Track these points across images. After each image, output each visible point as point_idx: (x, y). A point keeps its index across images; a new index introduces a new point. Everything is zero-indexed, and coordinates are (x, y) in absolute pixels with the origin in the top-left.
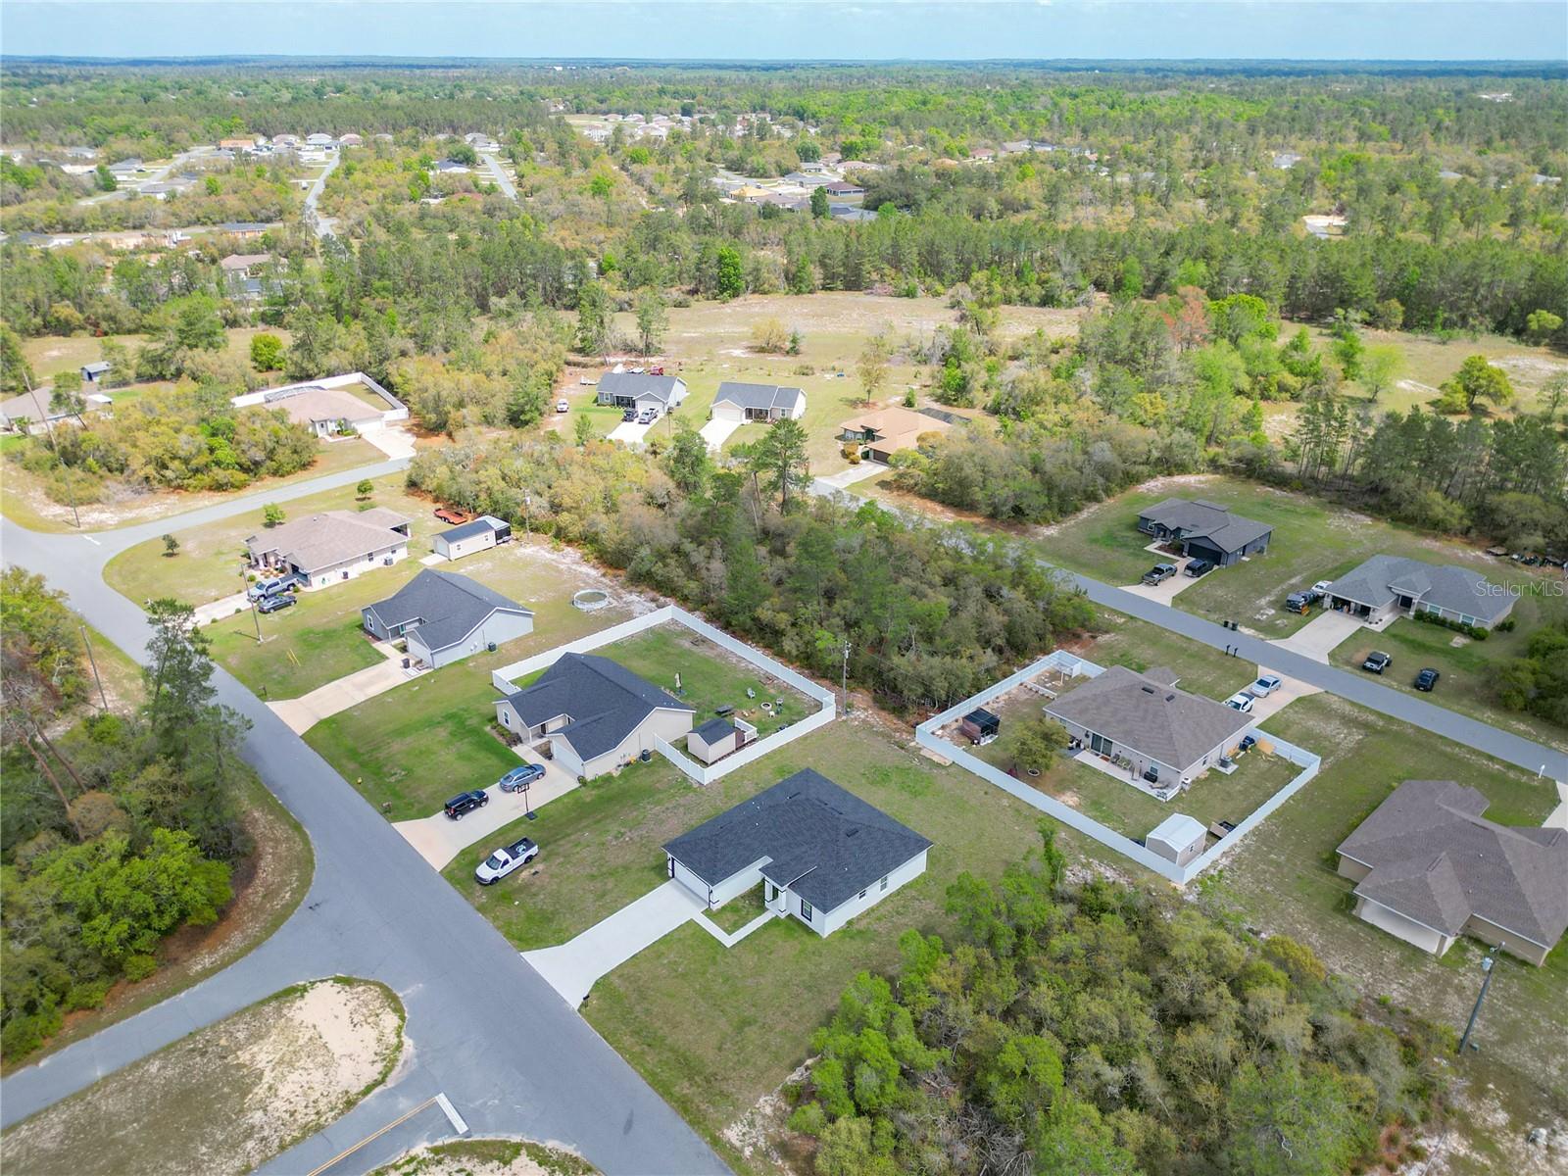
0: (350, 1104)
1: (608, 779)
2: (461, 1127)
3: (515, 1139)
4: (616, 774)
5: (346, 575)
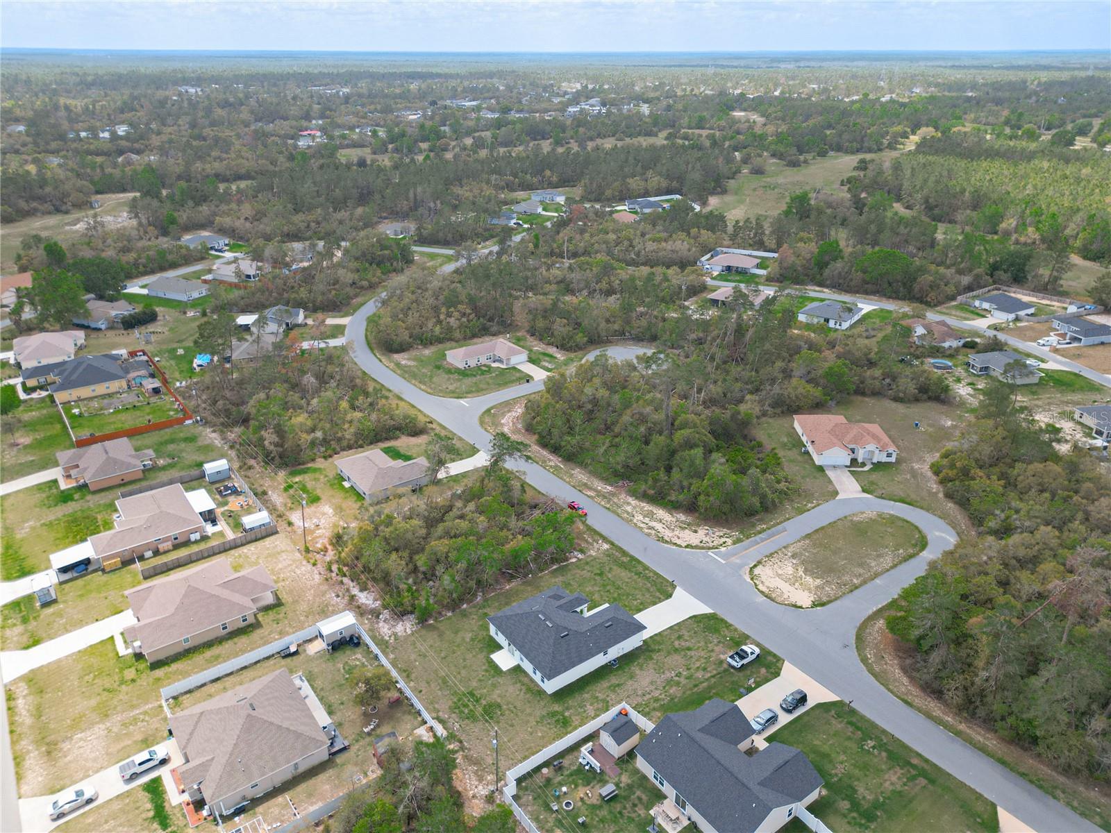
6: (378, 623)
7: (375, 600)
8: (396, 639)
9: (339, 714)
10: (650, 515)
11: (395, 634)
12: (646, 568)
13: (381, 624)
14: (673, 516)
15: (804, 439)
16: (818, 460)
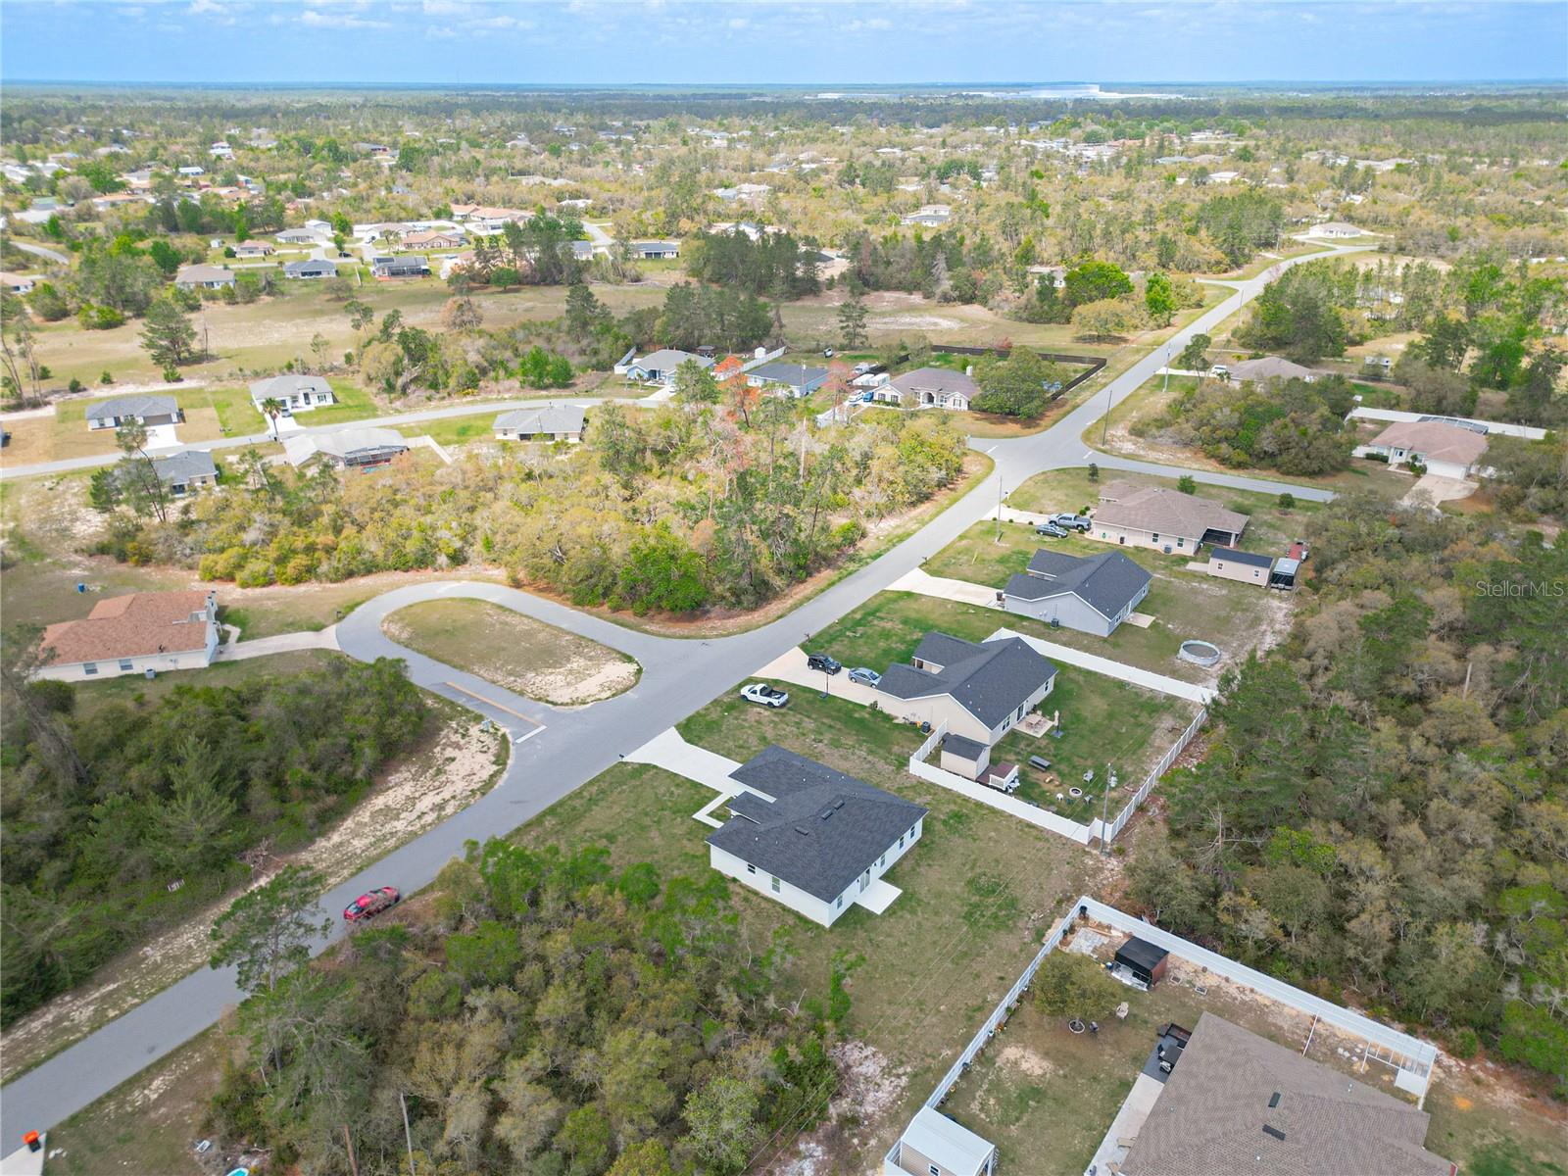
0: (540, 699)
1: (888, 718)
2: (519, 741)
3: (510, 762)
4: (900, 721)
5: (1122, 540)
6: (868, 1117)
7: (797, 1154)
8: (902, 1063)
9: (1118, 1072)
10: (390, 813)
11: (887, 1072)
12: (578, 794)
13: (870, 1109)
14: (399, 784)
15: (109, 670)
16: (201, 661)
